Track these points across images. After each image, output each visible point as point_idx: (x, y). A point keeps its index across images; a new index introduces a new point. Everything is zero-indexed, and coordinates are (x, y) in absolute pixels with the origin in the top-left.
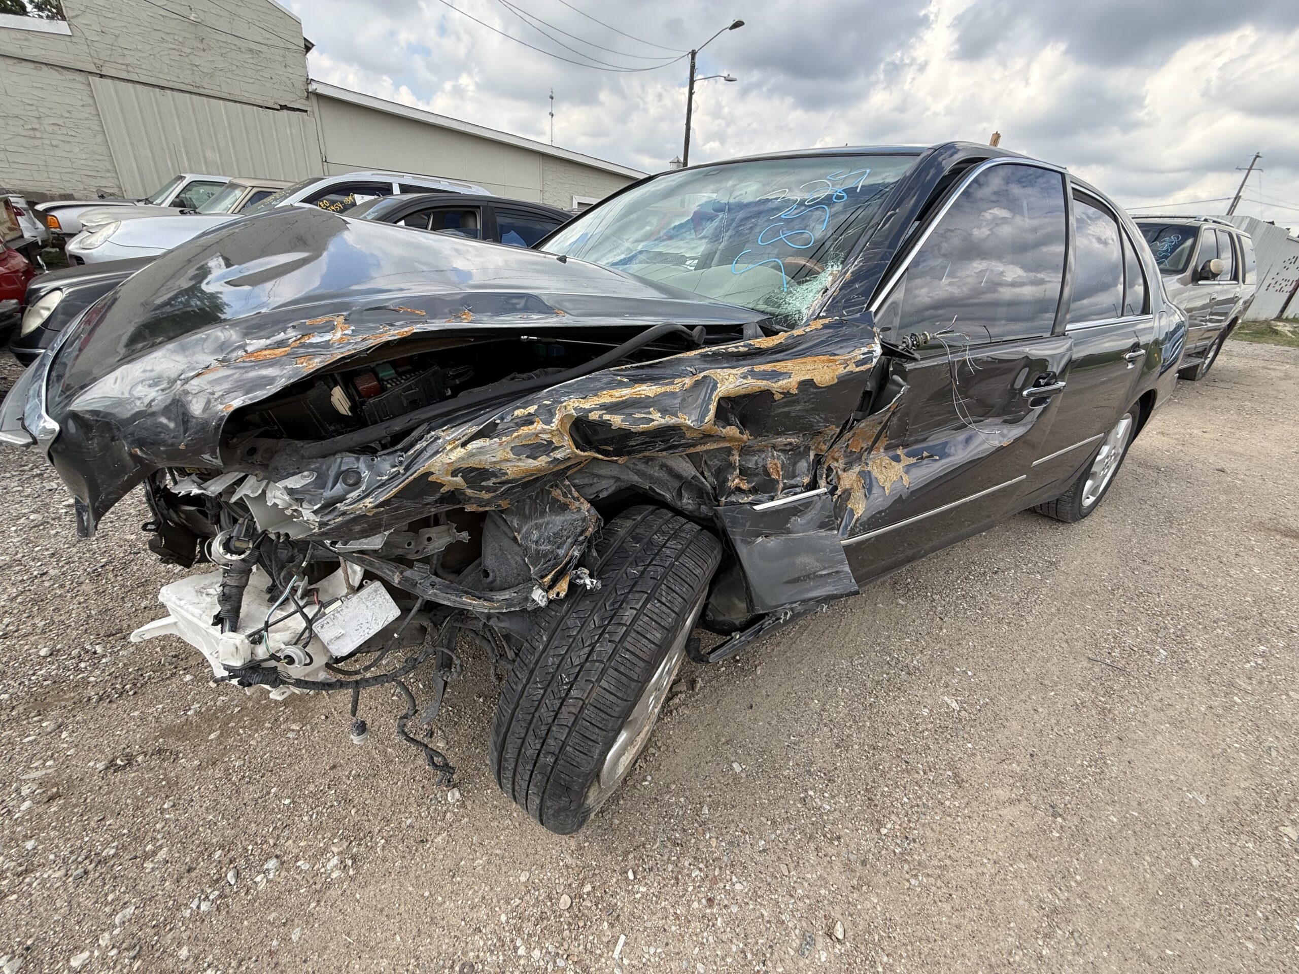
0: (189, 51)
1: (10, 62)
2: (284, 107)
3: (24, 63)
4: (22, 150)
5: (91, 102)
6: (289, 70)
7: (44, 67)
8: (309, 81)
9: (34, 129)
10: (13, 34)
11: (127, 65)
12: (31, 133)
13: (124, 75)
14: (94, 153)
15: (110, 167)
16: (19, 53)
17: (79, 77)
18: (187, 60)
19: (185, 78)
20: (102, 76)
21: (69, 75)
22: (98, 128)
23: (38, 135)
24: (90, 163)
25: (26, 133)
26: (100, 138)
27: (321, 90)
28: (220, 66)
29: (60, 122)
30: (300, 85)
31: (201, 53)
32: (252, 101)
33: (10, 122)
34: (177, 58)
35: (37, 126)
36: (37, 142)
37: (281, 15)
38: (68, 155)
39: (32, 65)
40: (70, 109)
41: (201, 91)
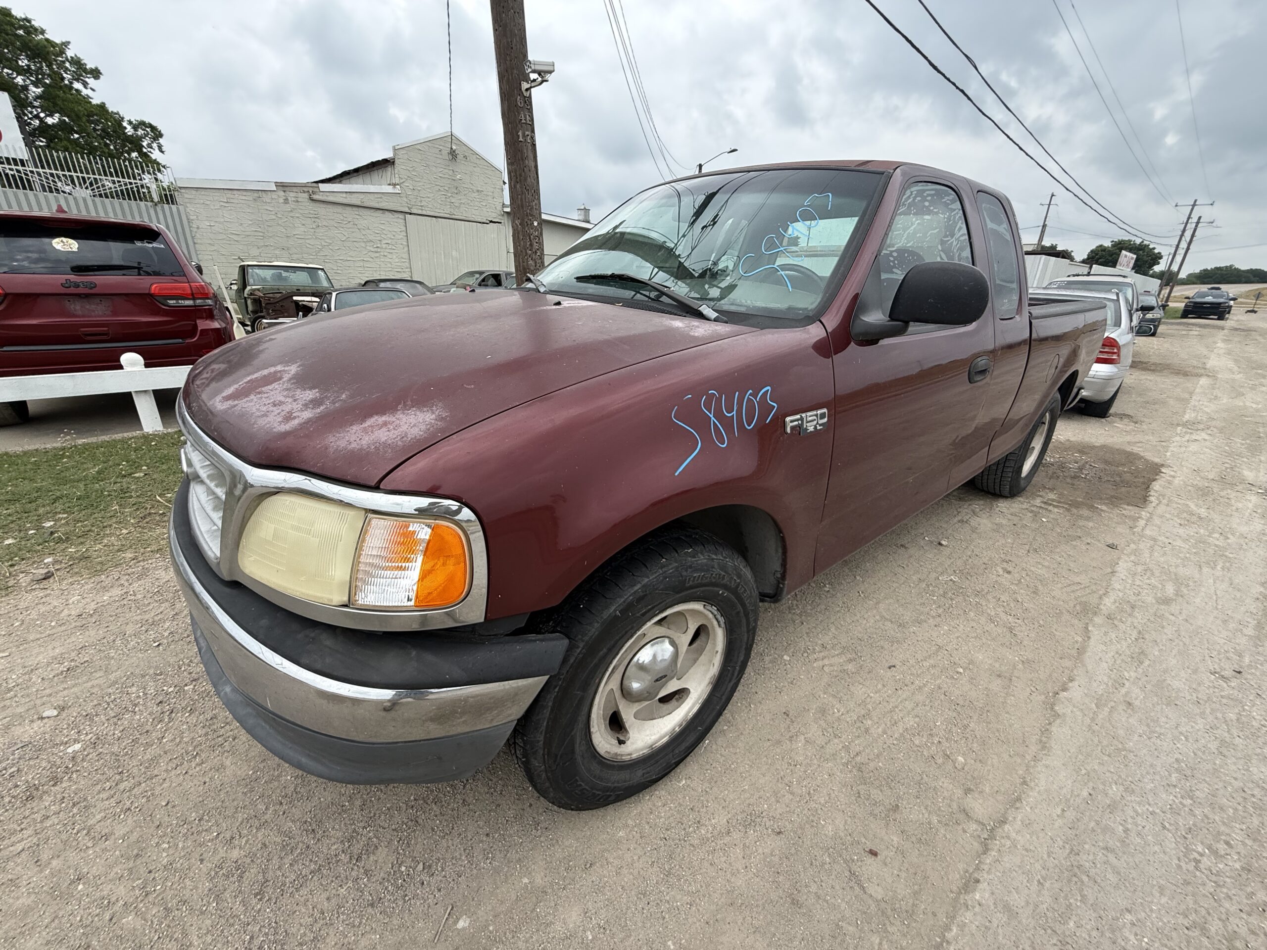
0: (450, 195)
1: (372, 211)
2: (491, 222)
3: (378, 211)
4: (371, 260)
5: (404, 229)
6: (495, 200)
7: (386, 212)
9: (377, 247)
11: (422, 206)
12: (376, 249)
13: (420, 212)
14: (402, 258)
15: (408, 266)
17: (401, 216)
18: (448, 200)
19: (445, 211)
20: (410, 214)
21: (397, 215)
22: (405, 244)
23: (379, 250)
24: (399, 264)
25: (373, 250)
26: (406, 249)
28: (463, 201)
29: (389, 242)
30: (499, 207)
31: (456, 196)
32: (477, 220)
33: (368, 244)
34: (444, 199)
35: (379, 245)
37: (494, 169)
38: (390, 260)
39: (381, 212)
40: (394, 234)
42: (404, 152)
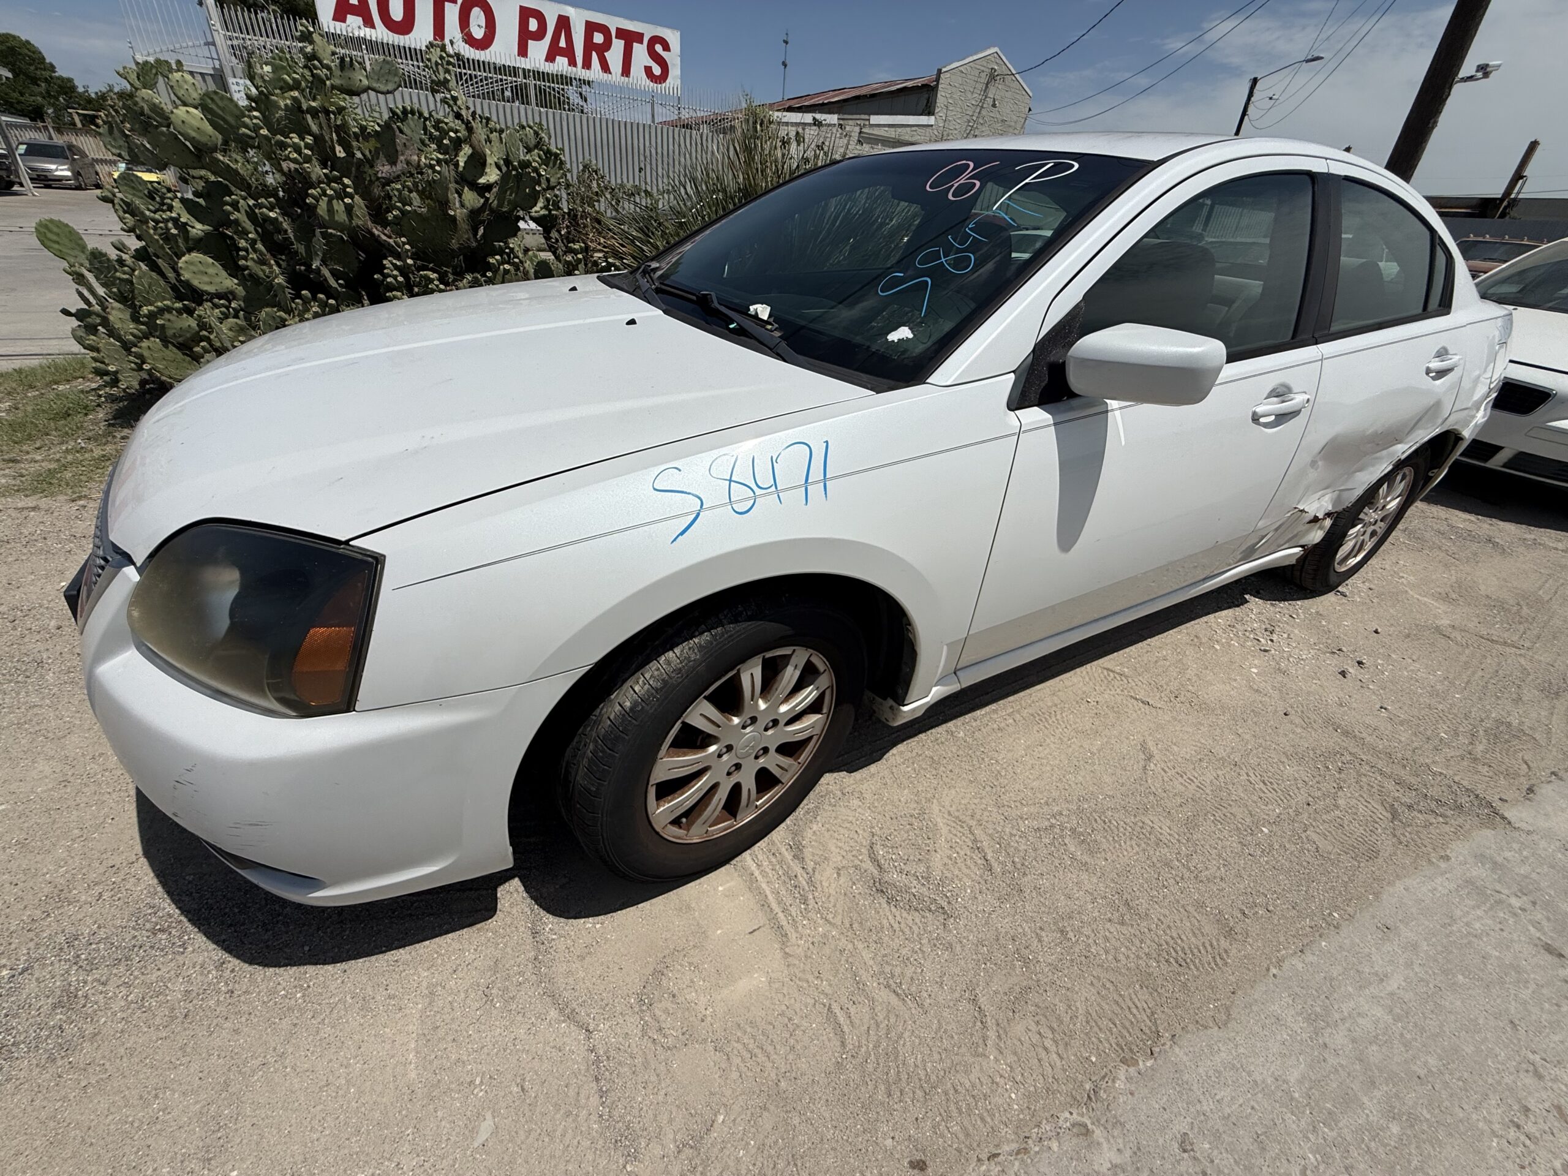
42: (948, 75)
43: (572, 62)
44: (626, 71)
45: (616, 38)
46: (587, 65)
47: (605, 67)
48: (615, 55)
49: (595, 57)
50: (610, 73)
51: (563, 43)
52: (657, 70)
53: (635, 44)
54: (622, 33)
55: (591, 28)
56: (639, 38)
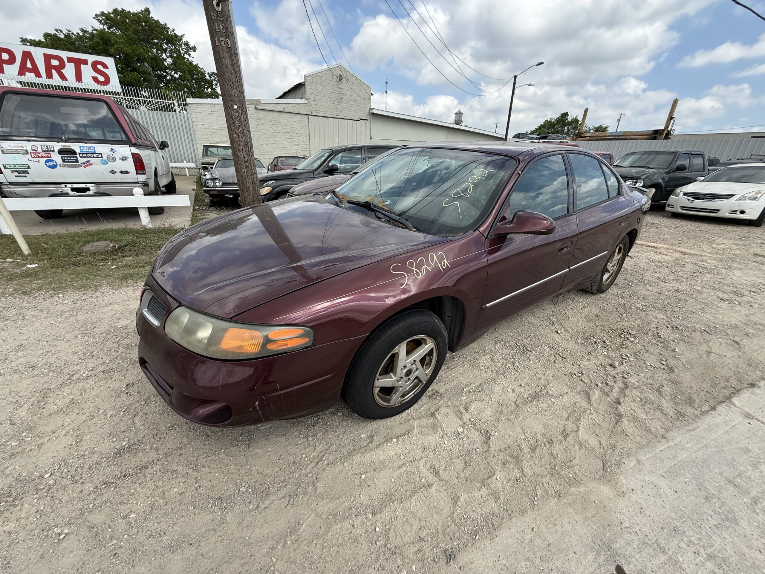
0: (337, 103)
1: (290, 114)
2: (361, 119)
3: (293, 114)
5: (308, 124)
6: (365, 105)
7: (298, 115)
8: (371, 109)
10: (292, 105)
11: (319, 111)
12: (290, 137)
13: (318, 114)
14: (305, 142)
15: (308, 147)
16: (292, 111)
17: (306, 117)
18: (335, 106)
19: (333, 113)
20: (312, 115)
21: (304, 116)
22: (308, 134)
23: (292, 138)
24: (303, 146)
26: (308, 136)
27: (375, 111)
28: (345, 107)
29: (298, 133)
30: (368, 110)
31: (340, 104)
32: (352, 118)
33: (286, 134)
34: (333, 106)
35: (292, 135)
36: (291, 140)
38: (298, 144)
39: (295, 115)
40: (302, 128)
41: (338, 117)
42: (310, 78)
43: (38, 75)
44: (79, 78)
45: (68, 62)
46: (49, 76)
47: (63, 78)
48: (69, 70)
49: (54, 72)
50: (66, 80)
51: (29, 65)
52: (101, 79)
53: (82, 65)
54: (70, 60)
55: (47, 58)
56: (85, 62)
